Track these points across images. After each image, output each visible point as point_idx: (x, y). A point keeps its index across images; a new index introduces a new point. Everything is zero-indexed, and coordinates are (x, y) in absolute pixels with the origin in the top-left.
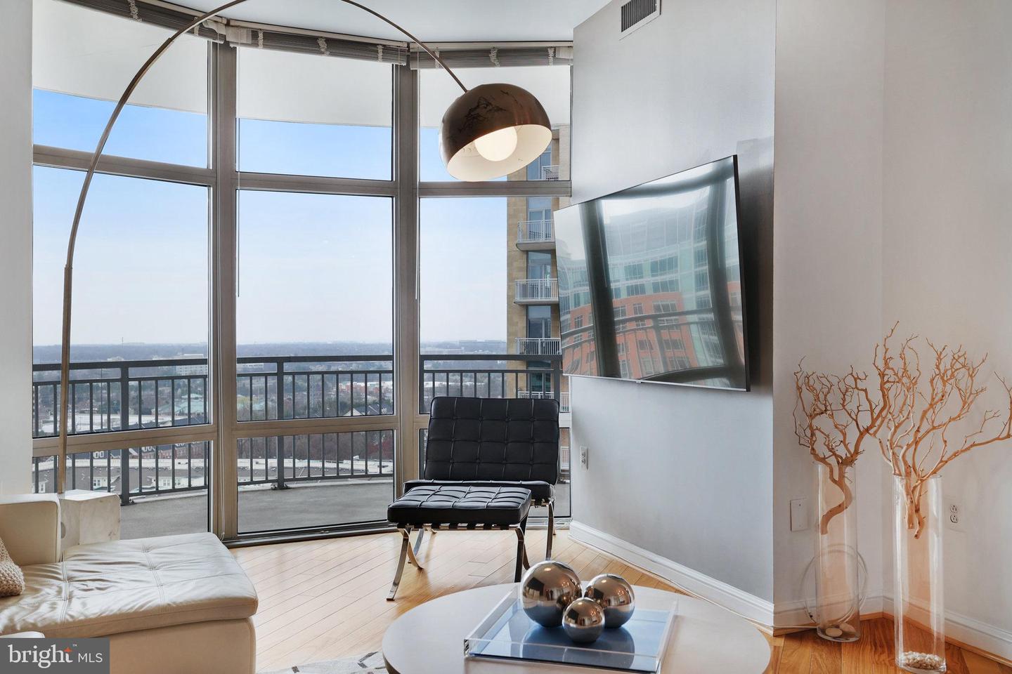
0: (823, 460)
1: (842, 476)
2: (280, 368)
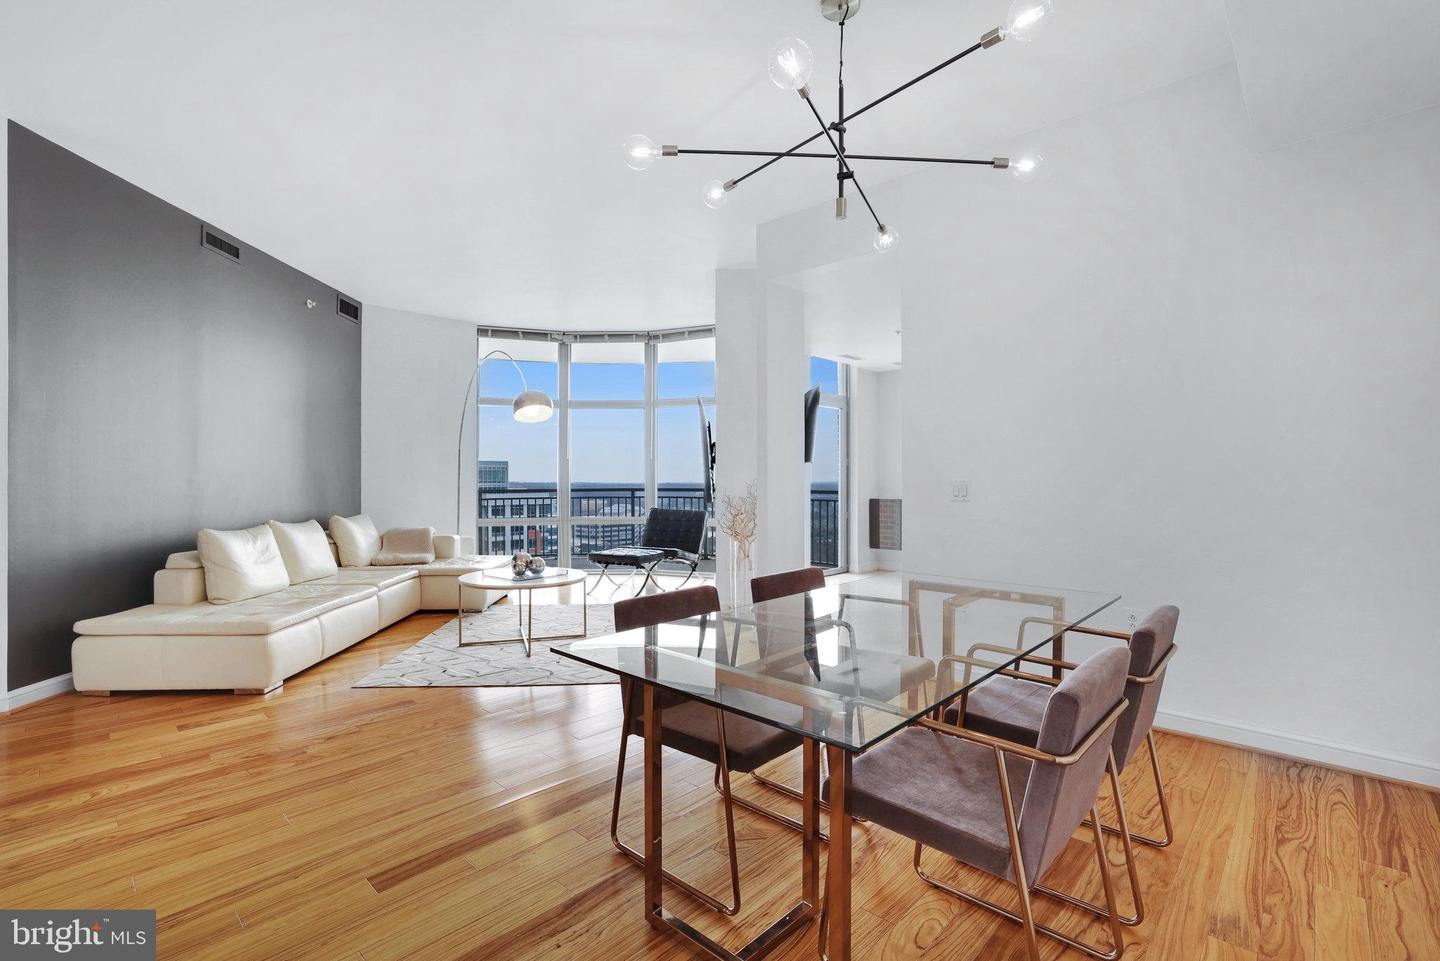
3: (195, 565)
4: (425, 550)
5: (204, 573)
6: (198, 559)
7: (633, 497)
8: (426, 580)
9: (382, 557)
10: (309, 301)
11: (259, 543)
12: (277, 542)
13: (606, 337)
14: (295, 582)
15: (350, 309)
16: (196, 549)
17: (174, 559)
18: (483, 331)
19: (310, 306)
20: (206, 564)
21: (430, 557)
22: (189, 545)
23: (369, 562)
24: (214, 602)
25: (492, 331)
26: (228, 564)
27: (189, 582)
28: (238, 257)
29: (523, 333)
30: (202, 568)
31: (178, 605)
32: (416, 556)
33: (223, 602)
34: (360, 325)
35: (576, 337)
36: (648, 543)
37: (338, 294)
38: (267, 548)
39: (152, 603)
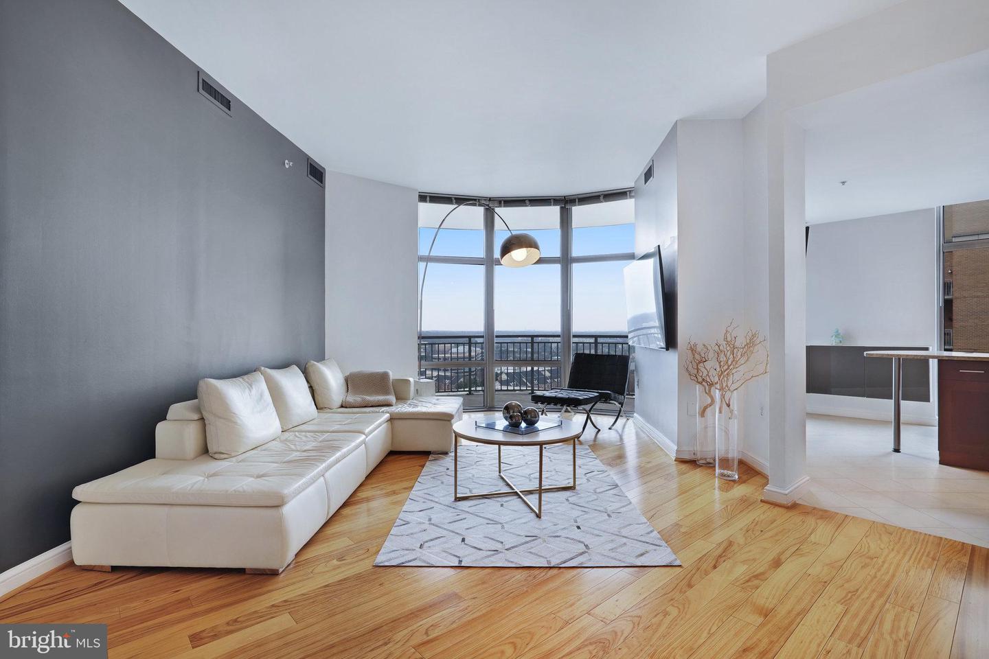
0: (700, 383)
1: (710, 391)
2: (532, 340)
3: (196, 417)
4: (387, 393)
5: (204, 426)
6: (198, 410)
7: (532, 343)
8: (397, 423)
9: (351, 399)
10: (287, 161)
11: (254, 391)
12: (268, 388)
13: (527, 202)
14: (285, 429)
15: (317, 173)
16: (195, 397)
17: (176, 410)
18: (423, 198)
19: (287, 166)
20: (206, 415)
21: (392, 398)
22: (189, 392)
23: (339, 404)
24: (216, 456)
25: (430, 197)
26: (228, 416)
27: (190, 436)
28: (229, 110)
29: (455, 198)
30: (202, 419)
31: (179, 461)
32: (381, 398)
33: (222, 456)
34: (324, 188)
35: (500, 202)
36: (574, 385)
37: (308, 158)
38: (262, 395)
39: (154, 457)
